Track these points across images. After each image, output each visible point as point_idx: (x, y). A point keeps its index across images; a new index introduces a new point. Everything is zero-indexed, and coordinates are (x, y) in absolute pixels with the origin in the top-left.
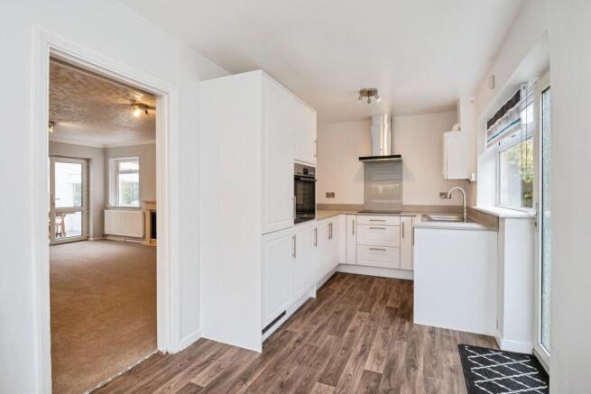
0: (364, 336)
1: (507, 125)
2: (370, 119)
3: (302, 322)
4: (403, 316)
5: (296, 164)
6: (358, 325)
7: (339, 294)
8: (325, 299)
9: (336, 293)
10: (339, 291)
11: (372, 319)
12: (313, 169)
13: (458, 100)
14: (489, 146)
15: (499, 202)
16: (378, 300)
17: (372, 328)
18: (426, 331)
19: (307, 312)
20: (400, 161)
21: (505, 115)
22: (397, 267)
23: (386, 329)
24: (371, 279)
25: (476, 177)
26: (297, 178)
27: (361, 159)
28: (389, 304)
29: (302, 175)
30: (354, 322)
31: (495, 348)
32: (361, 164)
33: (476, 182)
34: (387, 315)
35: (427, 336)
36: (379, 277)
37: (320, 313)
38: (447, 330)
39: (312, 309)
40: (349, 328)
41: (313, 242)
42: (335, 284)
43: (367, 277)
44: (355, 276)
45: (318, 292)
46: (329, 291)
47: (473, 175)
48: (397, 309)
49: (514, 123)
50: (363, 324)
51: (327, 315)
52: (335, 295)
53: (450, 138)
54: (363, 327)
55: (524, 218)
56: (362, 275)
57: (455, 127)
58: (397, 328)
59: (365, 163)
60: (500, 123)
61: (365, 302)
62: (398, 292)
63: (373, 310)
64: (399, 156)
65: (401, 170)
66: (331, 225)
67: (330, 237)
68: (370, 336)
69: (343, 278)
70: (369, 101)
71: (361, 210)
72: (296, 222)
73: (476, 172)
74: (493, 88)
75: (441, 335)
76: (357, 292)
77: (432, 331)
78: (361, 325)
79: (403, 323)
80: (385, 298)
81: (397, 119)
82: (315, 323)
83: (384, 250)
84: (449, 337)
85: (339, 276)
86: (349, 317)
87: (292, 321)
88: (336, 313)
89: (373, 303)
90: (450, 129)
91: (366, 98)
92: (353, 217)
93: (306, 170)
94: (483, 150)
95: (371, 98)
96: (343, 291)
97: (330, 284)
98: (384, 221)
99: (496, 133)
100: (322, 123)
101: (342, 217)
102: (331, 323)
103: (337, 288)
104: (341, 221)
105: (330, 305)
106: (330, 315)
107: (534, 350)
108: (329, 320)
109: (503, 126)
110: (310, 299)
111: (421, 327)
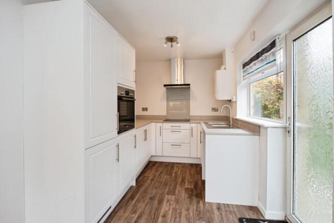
0: (173, 220)
1: (262, 65)
2: (170, 60)
3: (124, 212)
4: (197, 196)
5: (118, 86)
6: (167, 209)
7: (152, 180)
8: (142, 185)
9: (150, 179)
10: (152, 177)
11: (177, 201)
12: (133, 92)
13: (225, 51)
14: (243, 80)
15: (250, 115)
16: (179, 183)
17: (178, 211)
18: (215, 207)
19: (128, 202)
20: (189, 88)
21: (260, 59)
22: (189, 156)
23: (188, 210)
24: (172, 165)
25: (236, 98)
26: (120, 98)
27: (165, 86)
28: (186, 186)
29: (124, 95)
30: (165, 207)
31: (262, 218)
32: (164, 89)
33: (236, 102)
34: (187, 196)
35: (216, 213)
36: (177, 163)
37: (138, 201)
38: (228, 205)
39: (132, 198)
40: (161, 214)
41: (134, 145)
42: (149, 171)
43: (169, 163)
44: (162, 163)
45: (137, 180)
46: (145, 179)
47: (234, 97)
48: (192, 190)
49: (268, 63)
50: (171, 208)
51: (144, 202)
52: (149, 182)
53: (220, 74)
54: (171, 210)
55: (280, 127)
56: (166, 162)
57: (223, 67)
58: (195, 207)
59: (167, 88)
60: (255, 64)
61: (170, 185)
62: (191, 174)
63: (177, 192)
64: (189, 85)
65: (189, 94)
66: (146, 131)
67: (145, 139)
68: (178, 219)
69: (154, 166)
70: (172, 46)
71: (165, 119)
72: (119, 133)
73: (236, 96)
74: (253, 40)
75: (225, 211)
76: (165, 177)
77: (219, 207)
78: (169, 209)
79: (198, 202)
80: (183, 181)
81: (186, 61)
82: (135, 212)
83: (180, 145)
84: (231, 211)
85: (151, 165)
86: (160, 202)
87: (117, 212)
88: (151, 198)
89: (176, 186)
90: (219, 69)
91: (170, 44)
92: (160, 124)
93: (127, 92)
94: (240, 82)
95: (173, 43)
96: (155, 177)
97: (146, 172)
98: (180, 126)
99: (251, 71)
100: (139, 60)
101: (153, 124)
102: (147, 211)
103: (150, 174)
104: (153, 127)
105: (145, 191)
106: (146, 201)
107: (286, 216)
108: (146, 206)
109: (258, 66)
110: (132, 187)
111: (210, 204)
